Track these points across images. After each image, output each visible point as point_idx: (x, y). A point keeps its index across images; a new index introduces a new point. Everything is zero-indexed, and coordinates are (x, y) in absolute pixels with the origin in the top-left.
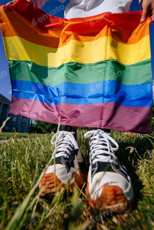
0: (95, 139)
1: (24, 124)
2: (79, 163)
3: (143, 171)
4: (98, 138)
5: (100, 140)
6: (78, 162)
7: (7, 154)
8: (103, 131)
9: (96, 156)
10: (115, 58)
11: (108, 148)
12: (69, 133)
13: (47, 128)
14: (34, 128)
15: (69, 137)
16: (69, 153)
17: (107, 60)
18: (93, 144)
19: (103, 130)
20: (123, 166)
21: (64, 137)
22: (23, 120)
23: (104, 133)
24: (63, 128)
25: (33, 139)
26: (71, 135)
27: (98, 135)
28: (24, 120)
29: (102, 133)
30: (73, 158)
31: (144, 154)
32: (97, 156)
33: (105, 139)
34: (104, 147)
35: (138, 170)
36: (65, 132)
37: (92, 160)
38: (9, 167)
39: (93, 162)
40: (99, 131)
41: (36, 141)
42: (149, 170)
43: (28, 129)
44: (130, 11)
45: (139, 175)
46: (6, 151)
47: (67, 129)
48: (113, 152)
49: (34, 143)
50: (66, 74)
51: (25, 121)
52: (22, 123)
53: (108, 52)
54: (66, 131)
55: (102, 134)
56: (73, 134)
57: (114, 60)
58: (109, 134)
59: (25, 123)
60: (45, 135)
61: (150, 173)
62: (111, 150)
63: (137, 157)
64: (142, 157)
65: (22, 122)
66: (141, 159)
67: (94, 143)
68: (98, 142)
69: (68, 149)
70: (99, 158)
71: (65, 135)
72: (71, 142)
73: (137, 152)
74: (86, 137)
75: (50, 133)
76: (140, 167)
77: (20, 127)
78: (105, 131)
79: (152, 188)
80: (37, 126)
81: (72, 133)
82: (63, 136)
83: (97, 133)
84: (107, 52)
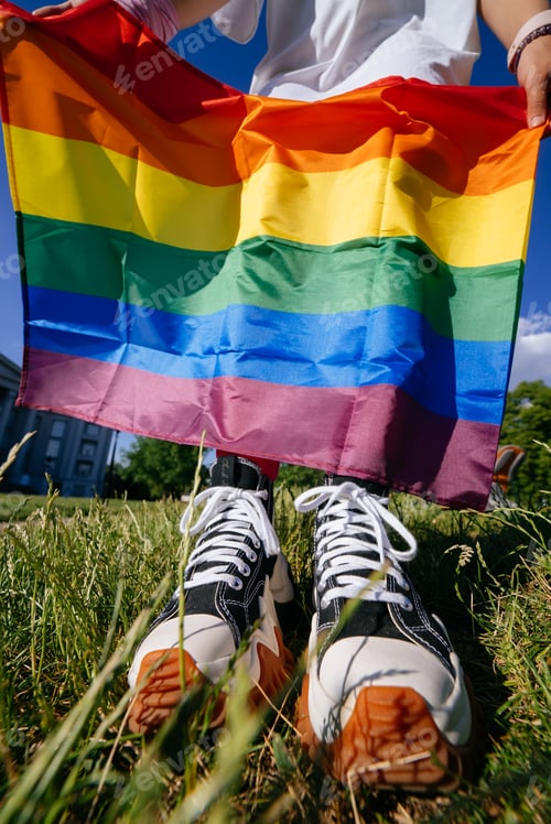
0: (333, 518)
1: (84, 467)
2: (277, 605)
3: (509, 636)
4: (345, 514)
5: (350, 519)
6: (275, 602)
7: (18, 573)
8: (361, 490)
9: (333, 578)
10: (409, 231)
11: (379, 549)
12: (247, 494)
13: (167, 481)
14: (122, 481)
15: (246, 508)
16: (245, 571)
17: (381, 236)
18: (324, 534)
19: (361, 486)
20: (434, 616)
21: (229, 509)
22: (84, 452)
23: (365, 498)
24: (224, 475)
25: (115, 519)
26: (255, 502)
27: (345, 504)
28: (88, 451)
29: (359, 496)
30: (257, 588)
31: (510, 573)
32: (340, 580)
33: (370, 519)
34: (365, 546)
35: (493, 630)
36: (234, 492)
37: (321, 595)
38: (21, 617)
39: (324, 599)
40: (349, 490)
41: (126, 523)
42: (530, 632)
43: (99, 484)
44: (471, 83)
45: (495, 648)
46: (16, 558)
47: (242, 481)
48: (396, 564)
49: (119, 532)
50: (240, 277)
51: (91, 453)
52: (79, 462)
53: (386, 208)
54: (235, 487)
55: (358, 500)
56: (262, 499)
57: (409, 237)
58: (384, 500)
59: (90, 463)
60: (159, 504)
61: (535, 643)
62: (389, 555)
63: (487, 582)
64: (506, 584)
65: (80, 458)
66: (502, 589)
67: (328, 532)
68: (346, 528)
69: (241, 554)
70: (347, 587)
71: (232, 500)
72: (252, 528)
73: (484, 565)
74: (301, 507)
75: (178, 496)
76: (498, 621)
77: (69, 475)
78: (370, 491)
79: (540, 696)
80: (130, 475)
81: (258, 493)
82: (226, 505)
83: (340, 496)
84: (382, 210)
